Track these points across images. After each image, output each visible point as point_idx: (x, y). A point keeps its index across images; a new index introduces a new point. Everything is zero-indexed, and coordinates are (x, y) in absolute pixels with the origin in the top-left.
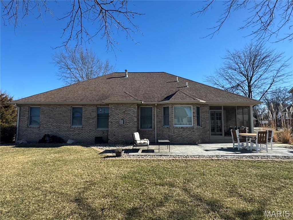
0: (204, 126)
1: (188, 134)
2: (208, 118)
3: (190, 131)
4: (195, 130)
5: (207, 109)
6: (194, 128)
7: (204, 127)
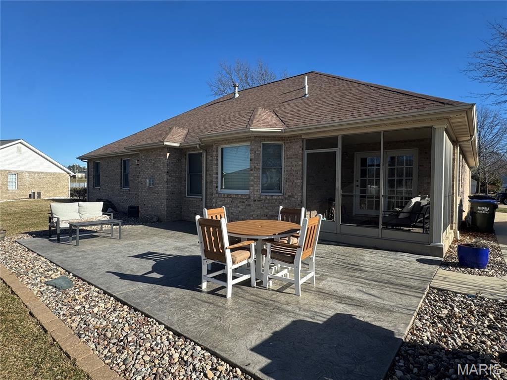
0: (290, 194)
1: (240, 211)
2: (300, 173)
3: (243, 204)
4: (252, 203)
5: (297, 148)
6: (250, 198)
7: (289, 196)
